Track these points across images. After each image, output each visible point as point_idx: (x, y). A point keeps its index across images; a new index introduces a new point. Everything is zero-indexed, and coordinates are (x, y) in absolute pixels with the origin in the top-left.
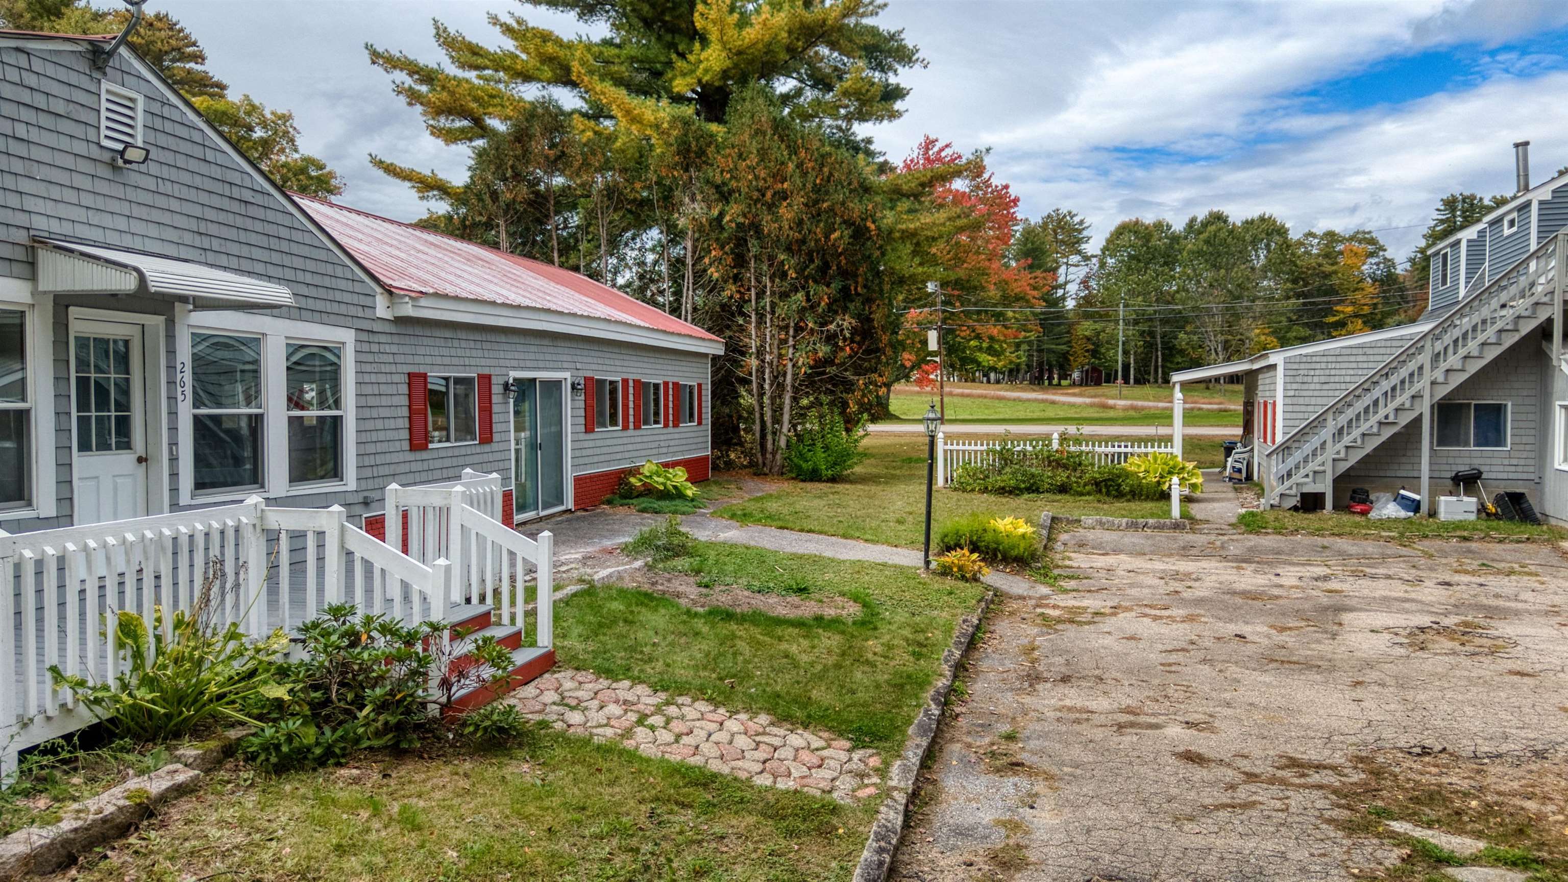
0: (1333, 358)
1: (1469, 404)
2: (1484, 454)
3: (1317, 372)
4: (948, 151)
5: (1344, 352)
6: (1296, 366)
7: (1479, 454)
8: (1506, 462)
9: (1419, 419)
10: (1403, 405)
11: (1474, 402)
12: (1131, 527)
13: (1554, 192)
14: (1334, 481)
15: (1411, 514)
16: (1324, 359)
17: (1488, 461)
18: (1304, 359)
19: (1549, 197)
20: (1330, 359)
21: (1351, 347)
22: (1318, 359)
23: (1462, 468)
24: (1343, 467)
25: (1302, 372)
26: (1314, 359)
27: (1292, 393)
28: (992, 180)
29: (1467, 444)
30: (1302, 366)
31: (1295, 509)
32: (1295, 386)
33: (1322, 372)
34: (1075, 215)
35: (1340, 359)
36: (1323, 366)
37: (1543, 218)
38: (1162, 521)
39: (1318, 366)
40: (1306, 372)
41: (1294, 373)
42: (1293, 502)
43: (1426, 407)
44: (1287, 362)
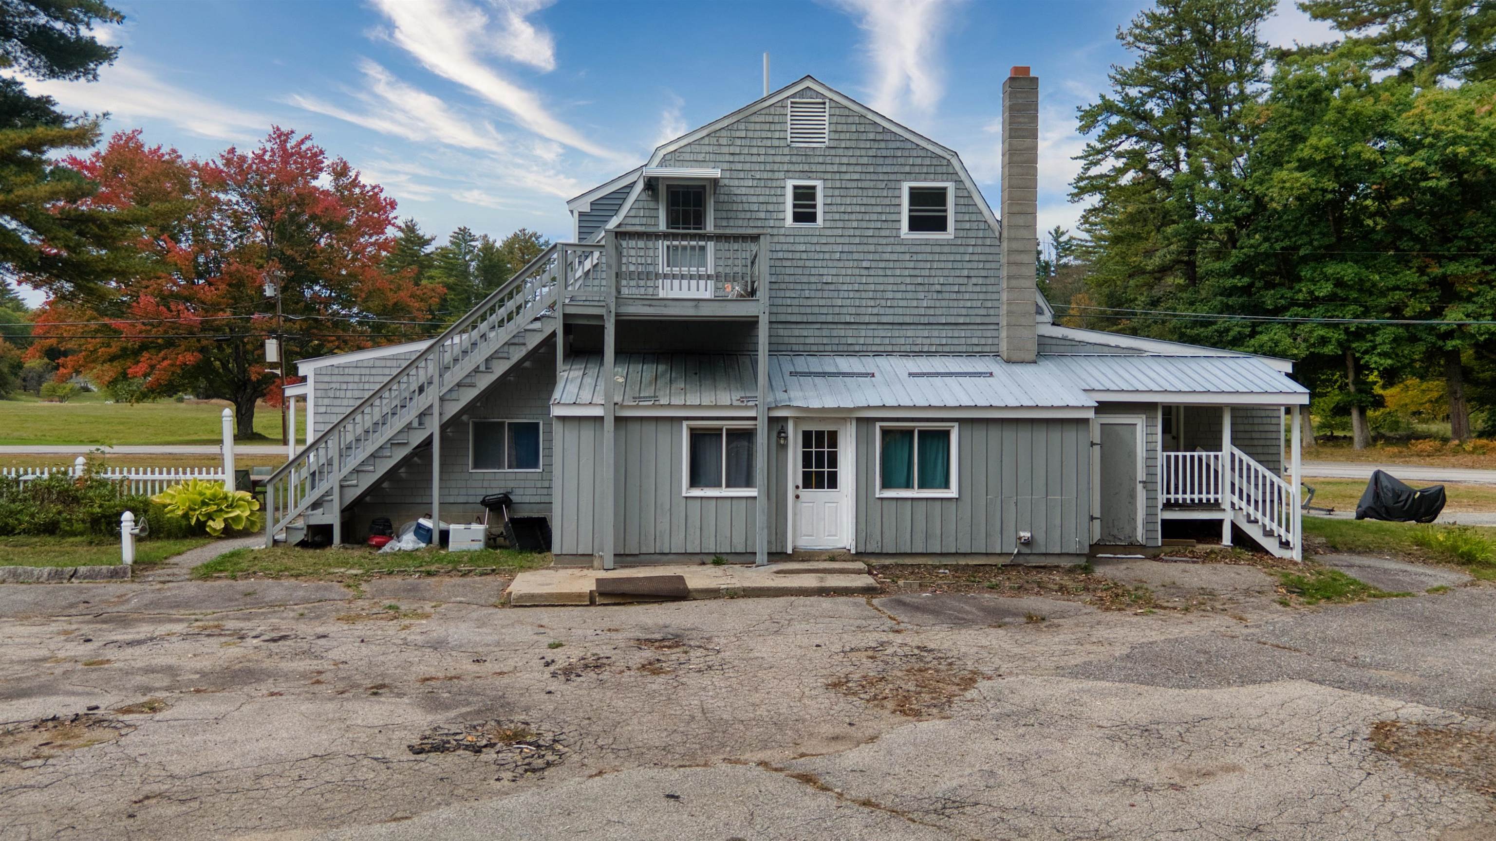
0: (367, 371)
1: (504, 423)
2: (519, 476)
3: (350, 386)
4: (308, 144)
5: (378, 363)
6: (327, 379)
7: (513, 477)
8: (539, 485)
9: (428, 442)
10: (411, 423)
11: (507, 421)
12: (53, 578)
13: (592, 204)
14: (343, 511)
15: (423, 545)
16: (358, 371)
17: (522, 484)
18: (336, 371)
19: (587, 209)
20: (363, 371)
21: (384, 359)
22: (351, 371)
23: (490, 492)
24: (352, 494)
25: (334, 386)
26: (347, 371)
27: (323, 410)
28: (360, 179)
29: (500, 465)
30: (334, 378)
31: (303, 544)
32: (326, 401)
33: (355, 386)
34: (540, 236)
35: (373, 371)
36: (357, 379)
37: (583, 230)
38: (97, 568)
39: (350, 379)
40: (338, 386)
41: (326, 386)
42: (300, 536)
43: (434, 426)
44: (318, 373)
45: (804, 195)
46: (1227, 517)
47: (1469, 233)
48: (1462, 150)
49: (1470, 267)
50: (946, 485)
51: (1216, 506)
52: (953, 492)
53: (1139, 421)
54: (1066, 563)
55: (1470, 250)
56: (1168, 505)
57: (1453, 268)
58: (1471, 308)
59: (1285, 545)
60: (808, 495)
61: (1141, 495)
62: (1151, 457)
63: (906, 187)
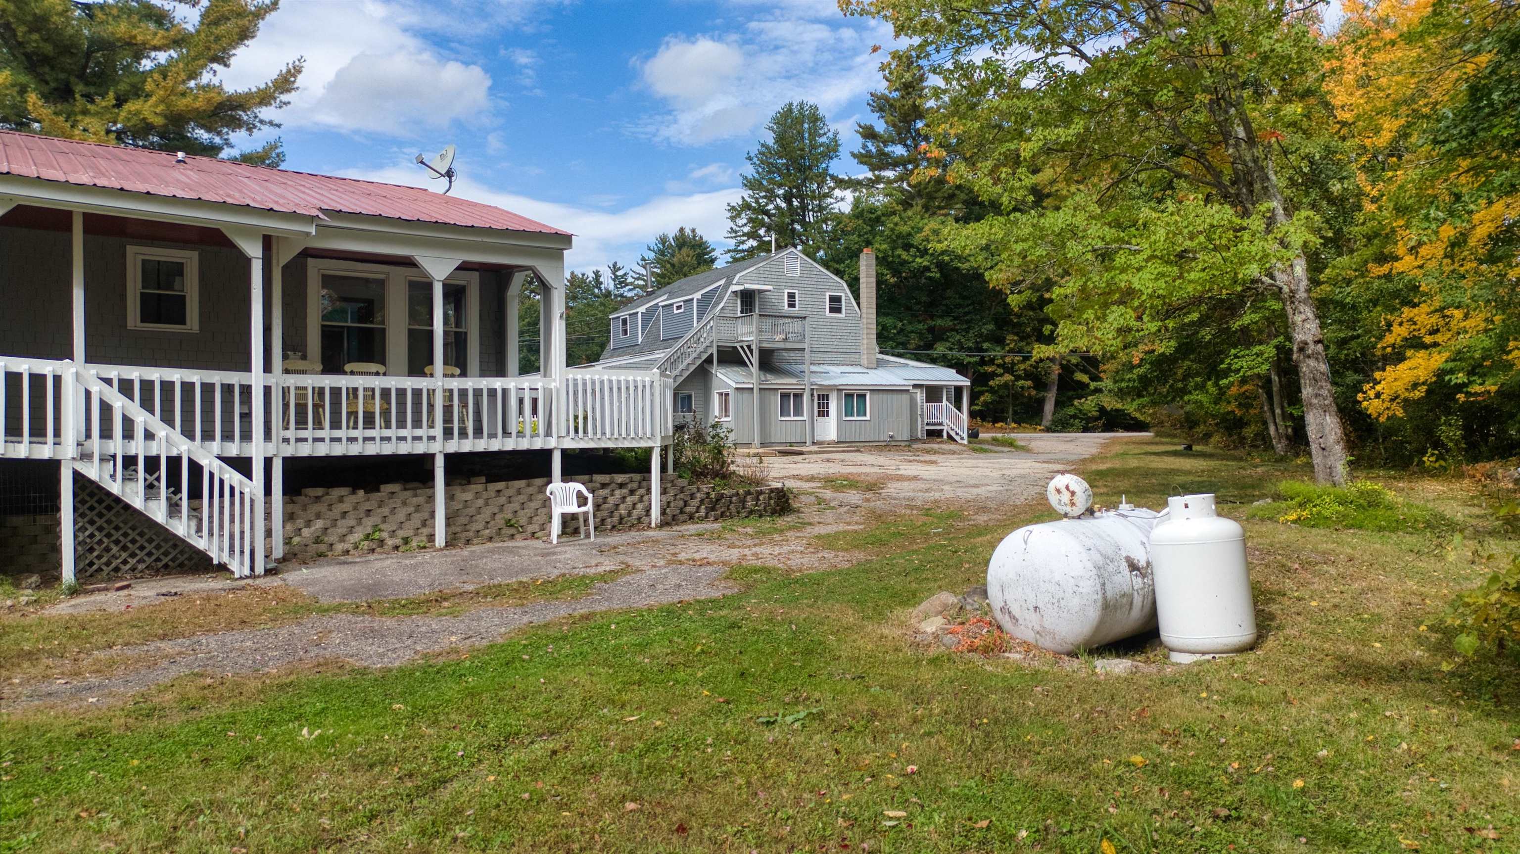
1: (680, 393)
2: (685, 417)
7: (683, 417)
17: (686, 420)
19: (700, 297)
29: (678, 412)
37: (699, 307)
45: (791, 296)
46: (945, 428)
47: (947, 302)
48: (946, 258)
49: (947, 322)
50: (865, 415)
51: (941, 424)
52: (868, 417)
53: (918, 391)
54: (903, 444)
55: (947, 313)
56: (928, 424)
57: (939, 322)
58: (948, 344)
59: (962, 439)
60: (821, 419)
61: (919, 419)
62: (922, 406)
63: (828, 294)
